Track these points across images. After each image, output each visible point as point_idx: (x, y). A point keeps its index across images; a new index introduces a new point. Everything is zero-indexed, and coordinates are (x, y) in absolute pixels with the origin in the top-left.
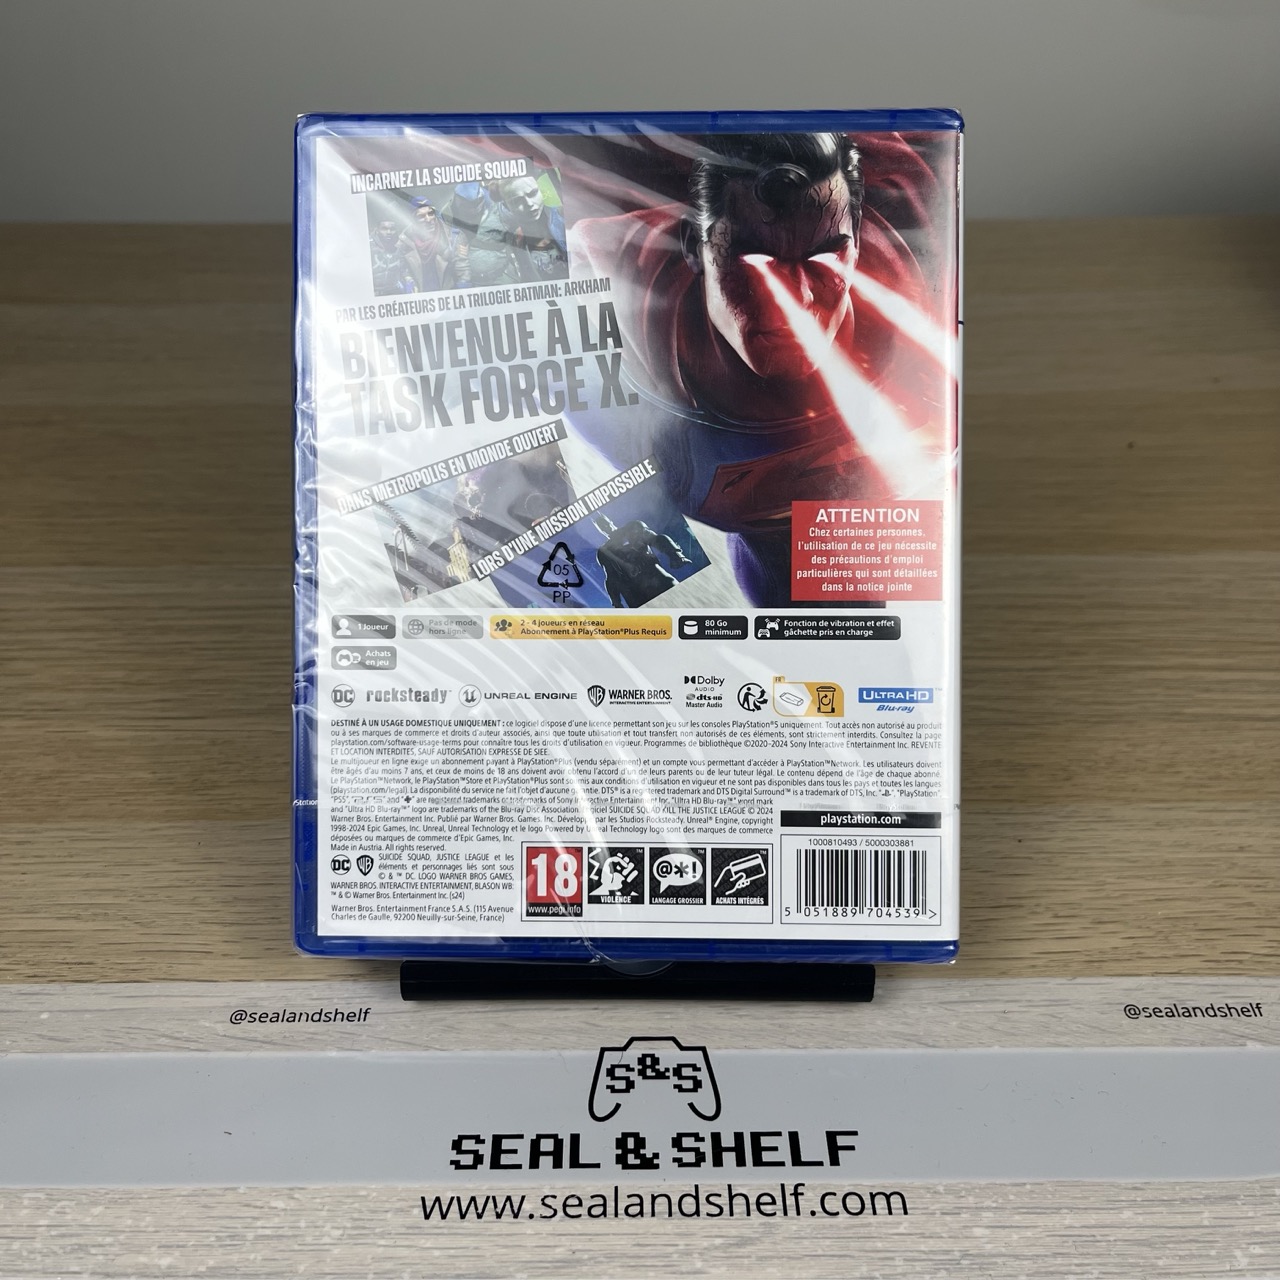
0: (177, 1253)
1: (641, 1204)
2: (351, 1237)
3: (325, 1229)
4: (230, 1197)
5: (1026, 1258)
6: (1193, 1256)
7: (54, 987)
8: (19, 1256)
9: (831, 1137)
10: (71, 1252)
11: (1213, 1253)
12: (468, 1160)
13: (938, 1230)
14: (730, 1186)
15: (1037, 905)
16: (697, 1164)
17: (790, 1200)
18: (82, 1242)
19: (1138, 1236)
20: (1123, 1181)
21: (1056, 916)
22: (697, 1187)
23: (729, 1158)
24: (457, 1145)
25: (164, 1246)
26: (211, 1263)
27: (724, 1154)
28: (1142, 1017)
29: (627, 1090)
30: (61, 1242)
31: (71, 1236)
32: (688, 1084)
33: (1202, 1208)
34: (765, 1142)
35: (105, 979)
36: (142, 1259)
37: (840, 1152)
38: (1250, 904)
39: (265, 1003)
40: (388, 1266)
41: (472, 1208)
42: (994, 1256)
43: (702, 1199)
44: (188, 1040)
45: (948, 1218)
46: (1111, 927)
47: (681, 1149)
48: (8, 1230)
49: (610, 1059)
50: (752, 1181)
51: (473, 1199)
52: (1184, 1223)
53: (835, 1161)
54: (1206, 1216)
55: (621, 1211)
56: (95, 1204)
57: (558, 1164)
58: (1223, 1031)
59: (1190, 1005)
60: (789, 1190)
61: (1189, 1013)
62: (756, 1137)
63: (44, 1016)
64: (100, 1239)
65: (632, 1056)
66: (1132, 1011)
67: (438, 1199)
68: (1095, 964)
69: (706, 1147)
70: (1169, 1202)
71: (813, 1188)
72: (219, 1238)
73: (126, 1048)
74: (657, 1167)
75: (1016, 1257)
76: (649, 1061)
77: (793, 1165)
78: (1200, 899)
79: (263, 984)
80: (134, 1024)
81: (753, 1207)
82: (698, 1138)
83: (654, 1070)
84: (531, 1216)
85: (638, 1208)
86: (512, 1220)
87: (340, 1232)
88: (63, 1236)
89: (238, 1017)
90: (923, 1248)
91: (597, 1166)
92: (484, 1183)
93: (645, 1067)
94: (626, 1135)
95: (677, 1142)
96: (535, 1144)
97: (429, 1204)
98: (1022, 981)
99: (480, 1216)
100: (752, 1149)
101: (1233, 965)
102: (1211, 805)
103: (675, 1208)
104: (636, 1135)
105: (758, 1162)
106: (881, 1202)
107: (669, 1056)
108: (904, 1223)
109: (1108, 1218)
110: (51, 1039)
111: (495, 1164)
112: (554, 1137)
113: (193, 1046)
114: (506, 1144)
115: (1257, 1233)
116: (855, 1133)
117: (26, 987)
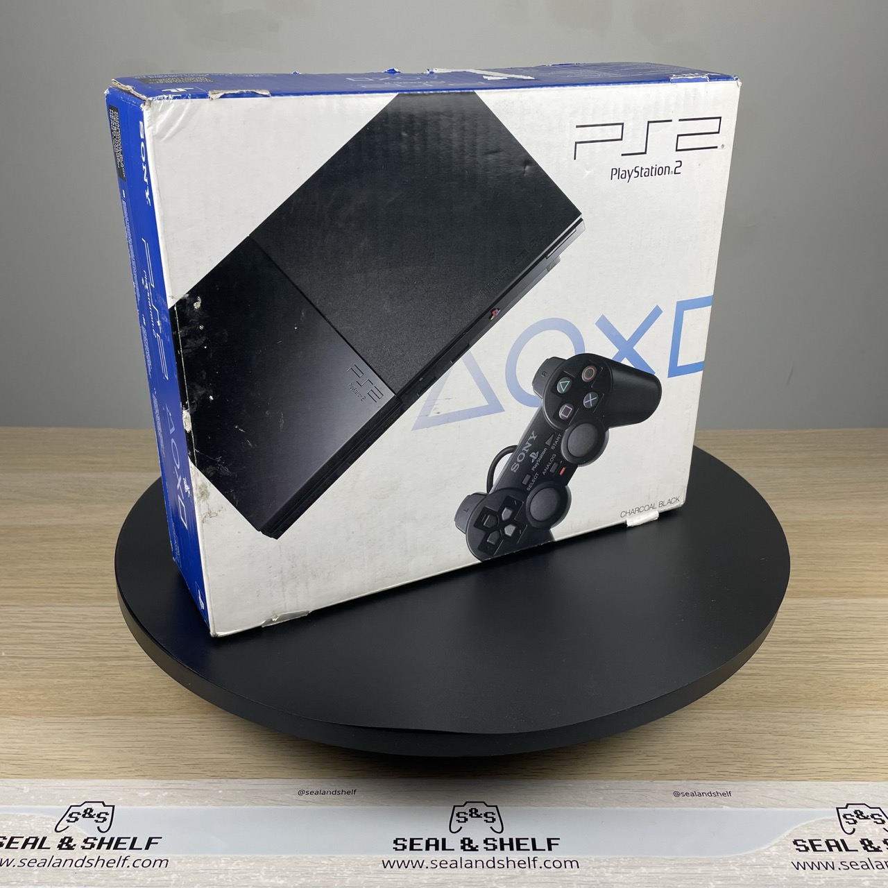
0: (286, 879)
1: (471, 864)
2: (355, 874)
3: (346, 871)
4: (305, 859)
5: (625, 884)
6: (693, 884)
7: (223, 781)
8: (222, 880)
9: (549, 840)
10: (244, 878)
11: (701, 883)
12: (401, 847)
13: (591, 874)
14: (507, 858)
15: (640, 751)
16: (494, 849)
17: (532, 863)
18: (247, 875)
19: (671, 876)
20: (667, 857)
21: (648, 756)
22: (494, 858)
23: (507, 848)
24: (395, 842)
25: (282, 877)
26: (300, 883)
27: (505, 846)
28: (681, 796)
29: (465, 822)
30: (241, 875)
31: (243, 873)
32: (491, 820)
33: (698, 867)
34: (521, 842)
35: (243, 778)
36: (272, 881)
37: (552, 846)
38: (732, 752)
39: (312, 787)
40: (371, 884)
41: (403, 864)
42: (612, 883)
43: (496, 862)
44: (281, 801)
45: (595, 870)
46: (671, 761)
47: (487, 844)
48: (217, 871)
49: (457, 810)
50: (516, 856)
51: (403, 861)
52: (689, 872)
53: (550, 849)
54: (699, 870)
55: (463, 866)
56: (251, 862)
57: (437, 849)
58: (714, 802)
59: (701, 792)
60: (531, 859)
61: (700, 795)
62: (518, 840)
63: (220, 792)
64: (254, 874)
65: (467, 809)
66: (677, 794)
67: (389, 861)
68: (662, 776)
69: (498, 844)
70: (685, 865)
71: (541, 859)
72: (302, 874)
73: (256, 805)
74: (477, 850)
75: (621, 883)
76: (474, 811)
77: (534, 850)
78: (710, 750)
79: (310, 780)
80: (258, 795)
81: (517, 865)
82: (494, 840)
83: (476, 814)
84: (427, 868)
85: (470, 865)
86: (419, 868)
87: (350, 872)
88: (239, 873)
89: (301, 793)
90: (584, 880)
91: (453, 850)
92: (407, 855)
93: (472, 813)
94: (464, 839)
95: (486, 842)
96: (428, 842)
97: (385, 863)
98: (630, 781)
99: (406, 867)
100: (516, 844)
101: (721, 776)
102: (721, 711)
103: (485, 865)
104: (469, 839)
105: (519, 849)
106: (568, 864)
107: (482, 809)
108: (577, 871)
109: (659, 870)
110: (224, 801)
111: (412, 849)
112: (436, 839)
113: (283, 804)
114: (415, 842)
115: (720, 877)
116: (559, 839)
117: (211, 781)
